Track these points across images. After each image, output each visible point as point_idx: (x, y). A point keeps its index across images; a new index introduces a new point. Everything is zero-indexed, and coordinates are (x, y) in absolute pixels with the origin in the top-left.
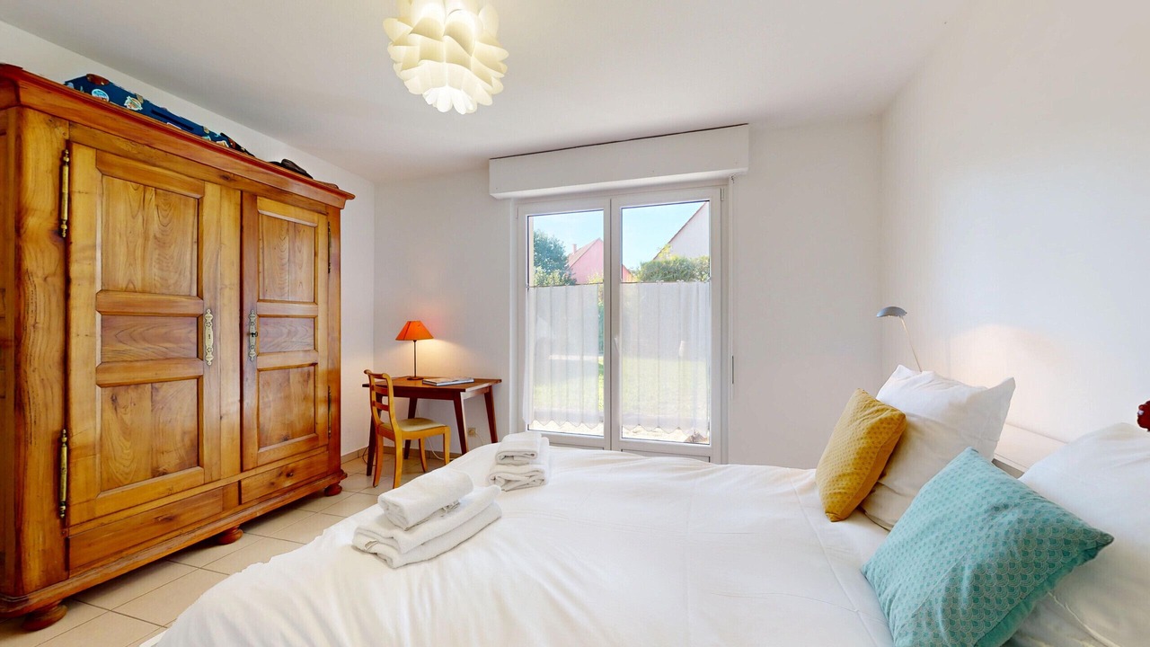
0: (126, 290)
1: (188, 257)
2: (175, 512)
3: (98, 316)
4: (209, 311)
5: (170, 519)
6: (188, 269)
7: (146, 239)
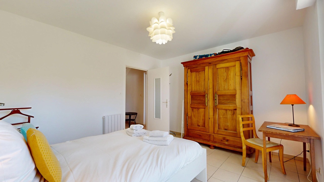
0: (194, 91)
1: (203, 83)
2: (201, 135)
3: (191, 96)
4: (206, 94)
5: (200, 136)
6: (203, 86)
7: (197, 81)
